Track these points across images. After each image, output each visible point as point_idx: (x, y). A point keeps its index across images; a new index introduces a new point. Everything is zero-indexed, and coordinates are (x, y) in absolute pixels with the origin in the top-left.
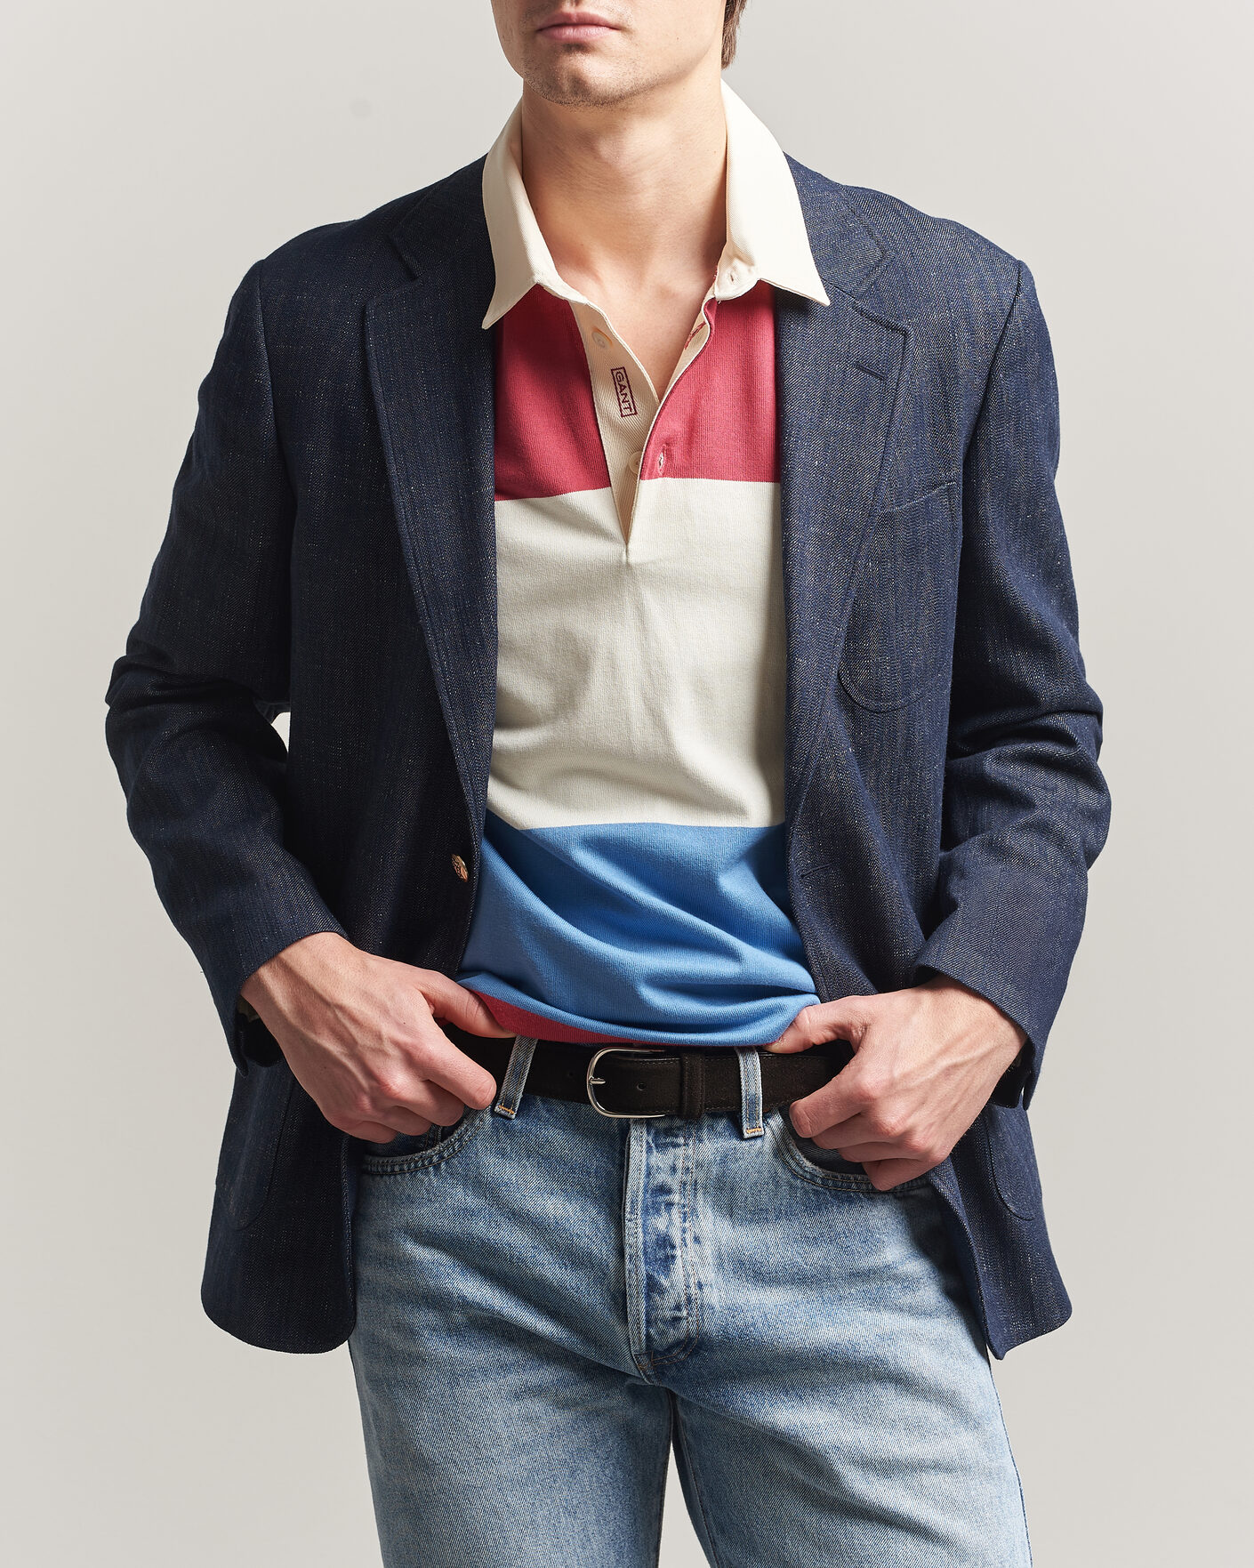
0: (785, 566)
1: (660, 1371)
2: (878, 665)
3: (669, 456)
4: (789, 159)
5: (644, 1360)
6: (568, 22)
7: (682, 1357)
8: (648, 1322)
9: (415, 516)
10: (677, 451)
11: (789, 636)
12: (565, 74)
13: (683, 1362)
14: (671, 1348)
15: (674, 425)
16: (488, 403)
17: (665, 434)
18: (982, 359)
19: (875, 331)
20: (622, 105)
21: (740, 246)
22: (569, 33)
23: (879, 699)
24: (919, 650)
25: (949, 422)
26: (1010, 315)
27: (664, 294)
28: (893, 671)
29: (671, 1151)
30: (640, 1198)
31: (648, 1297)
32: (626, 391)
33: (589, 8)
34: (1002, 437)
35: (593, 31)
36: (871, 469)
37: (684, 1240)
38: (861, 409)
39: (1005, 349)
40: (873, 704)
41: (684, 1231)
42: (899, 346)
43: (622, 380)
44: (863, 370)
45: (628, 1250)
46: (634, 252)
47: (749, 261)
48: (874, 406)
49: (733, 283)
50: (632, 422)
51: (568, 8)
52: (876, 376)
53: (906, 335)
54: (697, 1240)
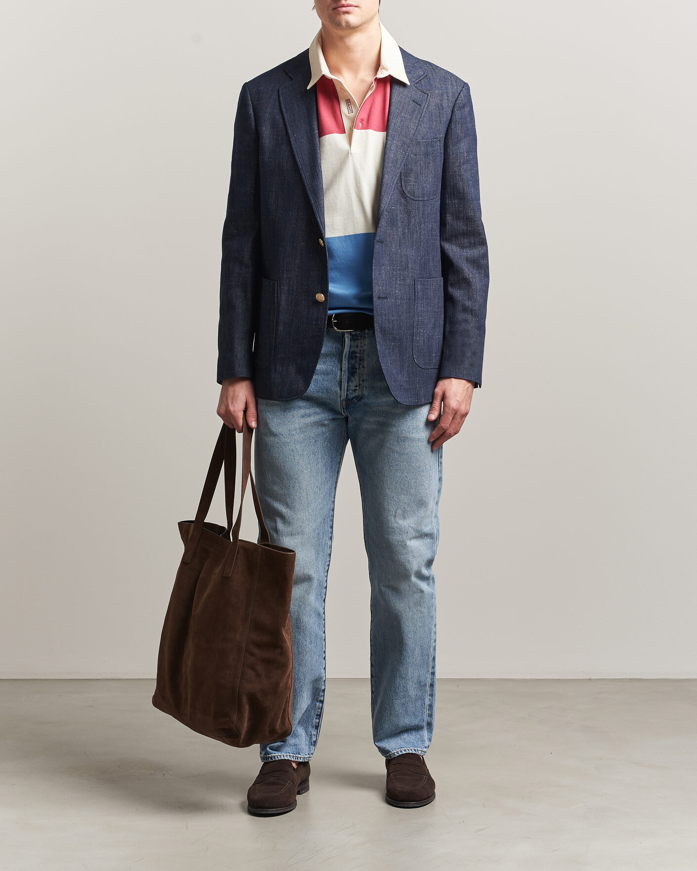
0: (385, 150)
1: (347, 407)
2: (414, 185)
3: (362, 124)
4: (400, 48)
5: (344, 402)
6: (343, 6)
7: (356, 401)
8: (347, 390)
9: (296, 143)
10: (365, 122)
11: (383, 169)
12: (343, 20)
13: (355, 403)
14: (353, 398)
15: (364, 115)
16: (315, 109)
17: (362, 117)
18: (451, 105)
19: (419, 93)
20: (357, 29)
21: (384, 66)
22: (344, 9)
23: (414, 196)
24: (428, 186)
25: (440, 121)
26: (460, 93)
27: (362, 81)
28: (418, 188)
29: (357, 341)
30: (348, 354)
31: (348, 383)
32: (350, 106)
33: (349, 2)
34: (458, 129)
35: (351, 8)
36: (413, 129)
37: (360, 367)
38: (413, 112)
39: (458, 102)
40: (412, 197)
41: (360, 364)
42: (426, 98)
43: (349, 102)
44: (414, 102)
45: (343, 369)
46: (355, 70)
47: (387, 70)
48: (416, 112)
49: (381, 74)
50: (352, 115)
51: (343, 2)
52: (418, 104)
53: (428, 95)
54: (363, 367)
